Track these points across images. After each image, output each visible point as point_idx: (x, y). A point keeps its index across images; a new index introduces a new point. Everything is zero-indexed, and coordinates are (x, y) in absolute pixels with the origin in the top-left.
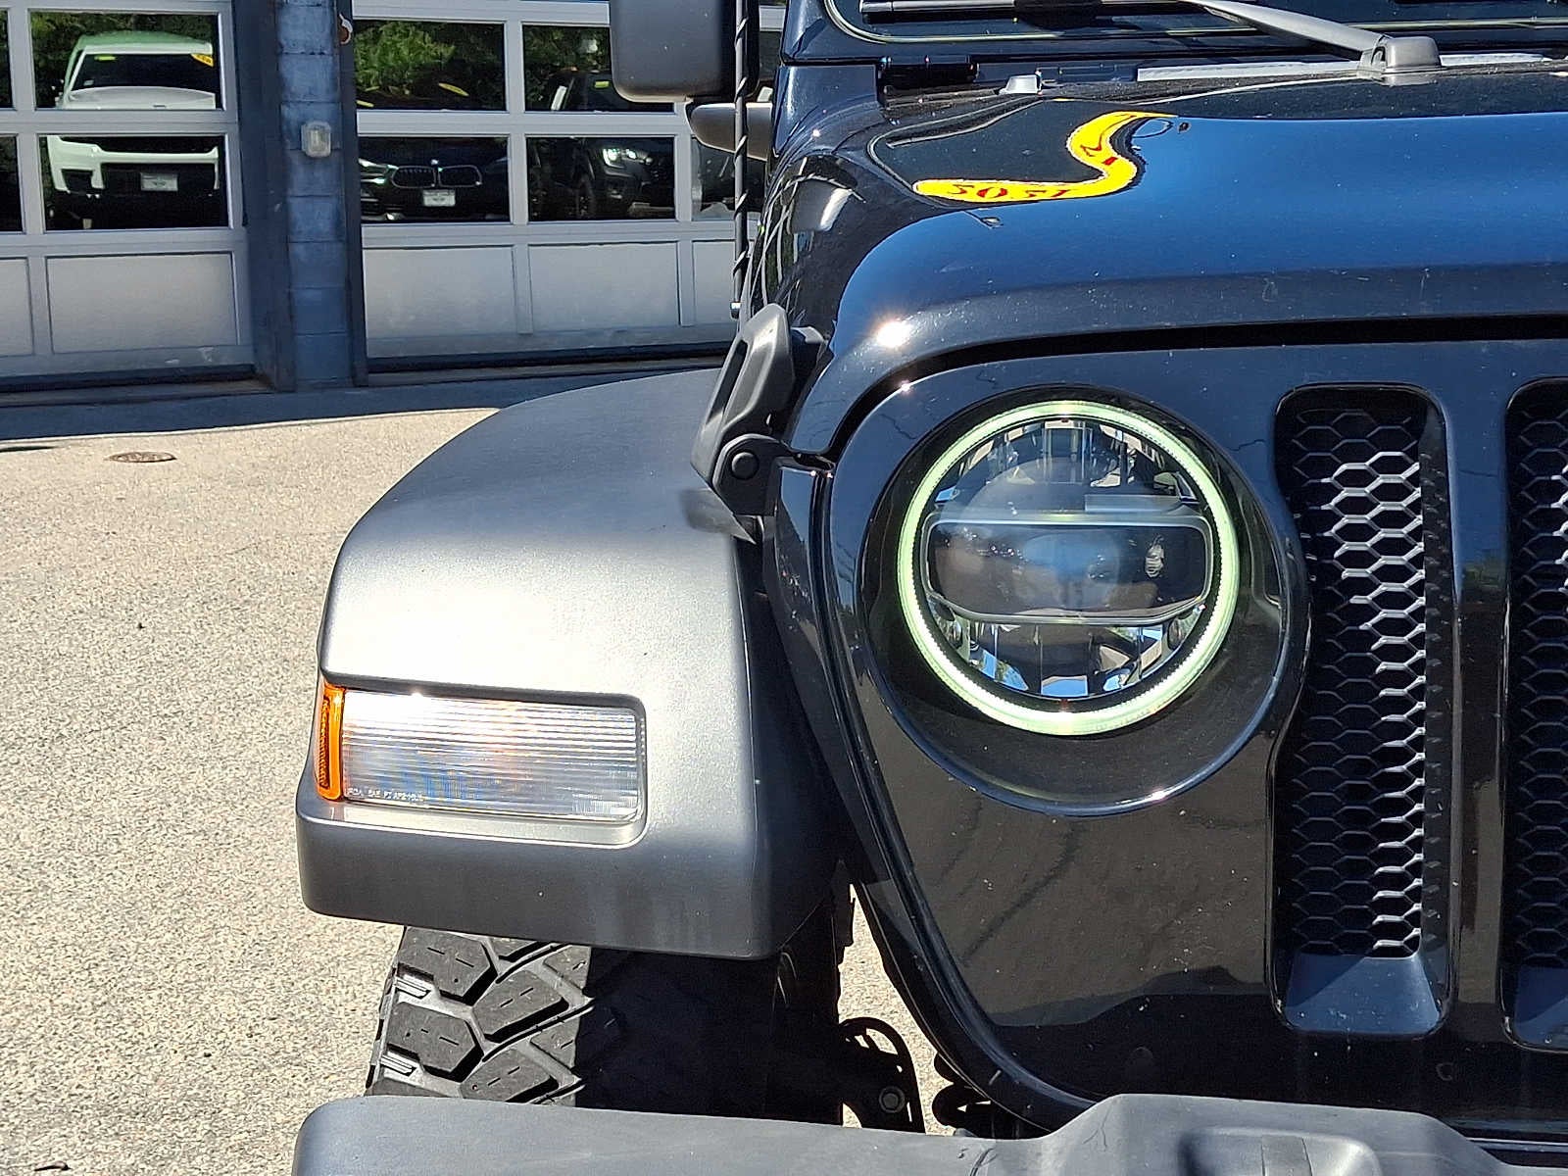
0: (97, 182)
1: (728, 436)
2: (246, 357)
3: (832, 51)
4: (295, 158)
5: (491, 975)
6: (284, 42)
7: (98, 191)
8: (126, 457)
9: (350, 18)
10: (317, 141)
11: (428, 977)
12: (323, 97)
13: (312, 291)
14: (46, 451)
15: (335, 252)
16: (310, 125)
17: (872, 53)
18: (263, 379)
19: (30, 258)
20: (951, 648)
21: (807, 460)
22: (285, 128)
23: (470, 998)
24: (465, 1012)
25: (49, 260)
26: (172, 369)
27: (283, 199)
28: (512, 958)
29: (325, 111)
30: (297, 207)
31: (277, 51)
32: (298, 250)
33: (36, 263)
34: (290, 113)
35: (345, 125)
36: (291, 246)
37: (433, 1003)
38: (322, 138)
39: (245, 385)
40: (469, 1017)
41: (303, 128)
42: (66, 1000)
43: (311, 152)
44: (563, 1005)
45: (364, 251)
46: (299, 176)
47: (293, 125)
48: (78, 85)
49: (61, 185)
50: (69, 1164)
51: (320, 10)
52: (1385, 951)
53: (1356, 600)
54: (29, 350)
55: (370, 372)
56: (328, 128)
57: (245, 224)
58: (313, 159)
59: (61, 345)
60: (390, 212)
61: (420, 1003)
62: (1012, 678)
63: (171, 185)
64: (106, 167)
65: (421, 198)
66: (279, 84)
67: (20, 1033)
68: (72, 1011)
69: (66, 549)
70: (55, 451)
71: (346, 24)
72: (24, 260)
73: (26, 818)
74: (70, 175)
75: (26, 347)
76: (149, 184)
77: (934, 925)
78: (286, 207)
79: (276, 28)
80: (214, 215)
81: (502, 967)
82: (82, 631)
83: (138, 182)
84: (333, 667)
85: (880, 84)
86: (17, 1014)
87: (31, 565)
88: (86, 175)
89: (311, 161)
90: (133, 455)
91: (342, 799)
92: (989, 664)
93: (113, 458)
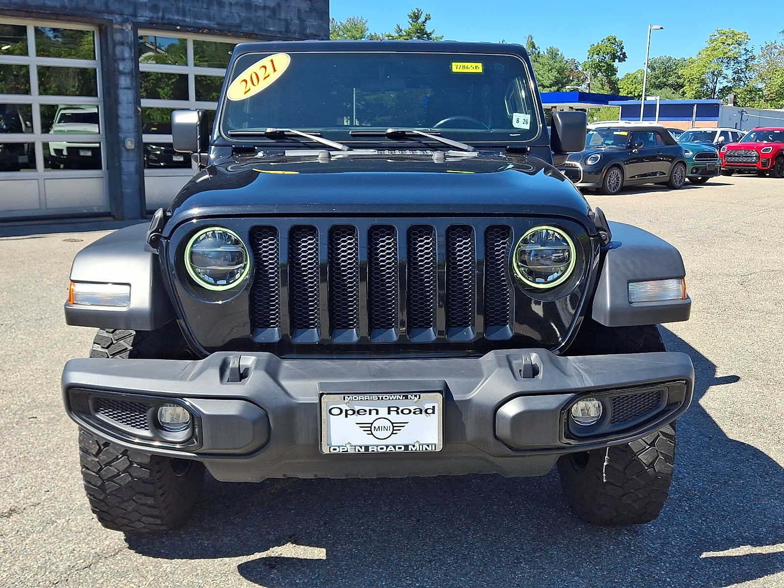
0: (65, 153)
1: (151, 233)
2: (108, 210)
3: (221, 143)
4: (123, 149)
5: (112, 343)
6: (119, 114)
7: (64, 156)
8: (68, 240)
9: (140, 107)
10: (130, 144)
11: (99, 344)
12: (132, 131)
13: (128, 190)
14: (43, 238)
15: (135, 178)
16: (128, 139)
17: (230, 144)
18: (113, 216)
19: (39, 180)
20: (197, 274)
21: (165, 238)
22: (120, 139)
23: (107, 348)
24: (106, 351)
25: (46, 181)
26: (84, 213)
27: (119, 162)
28: (116, 340)
29: (133, 135)
30: (124, 164)
31: (117, 117)
32: (125, 178)
33: (41, 181)
34: (122, 135)
35: (139, 139)
36: (122, 176)
37: (100, 349)
38: (131, 143)
39: (107, 218)
40: (107, 352)
41: (126, 141)
42: (39, 382)
43: (128, 148)
44: (127, 349)
45: (145, 178)
46: (125, 154)
47: (122, 139)
48: (59, 122)
49: (53, 153)
50: (37, 417)
51: (130, 105)
52: (272, 327)
53: (265, 264)
54: (39, 208)
55: (147, 214)
56: (133, 140)
57: (108, 169)
58: (129, 150)
59: (49, 206)
60: (162, 162)
61: (97, 349)
62: (211, 280)
63: (89, 154)
64: (68, 148)
65: (172, 158)
66: (118, 127)
67: (27, 389)
68: (41, 384)
69: (47, 267)
70: (46, 239)
71: (139, 109)
72: (37, 181)
73: (30, 339)
74: (56, 150)
75: (37, 206)
76: (82, 153)
77: (190, 326)
78: (120, 164)
79: (117, 110)
80: (98, 167)
81: (114, 342)
82: (50, 290)
83: (78, 153)
84: (72, 279)
85: (233, 152)
86: (25, 385)
87: (36, 272)
88: (62, 150)
89: (128, 150)
90: (70, 240)
91: (73, 303)
92: (206, 277)
93: (65, 240)
